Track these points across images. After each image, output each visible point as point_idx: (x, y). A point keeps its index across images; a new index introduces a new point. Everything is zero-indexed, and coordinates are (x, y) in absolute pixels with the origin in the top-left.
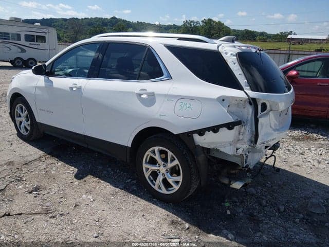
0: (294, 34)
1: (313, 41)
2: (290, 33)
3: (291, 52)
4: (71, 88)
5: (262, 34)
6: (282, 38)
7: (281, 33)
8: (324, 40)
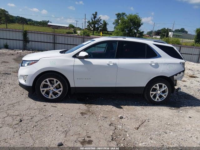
0: (51, 22)
1: (63, 27)
2: (48, 22)
3: (55, 34)
4: (109, 64)
5: (30, 20)
6: (44, 24)
7: (43, 21)
8: (67, 27)
